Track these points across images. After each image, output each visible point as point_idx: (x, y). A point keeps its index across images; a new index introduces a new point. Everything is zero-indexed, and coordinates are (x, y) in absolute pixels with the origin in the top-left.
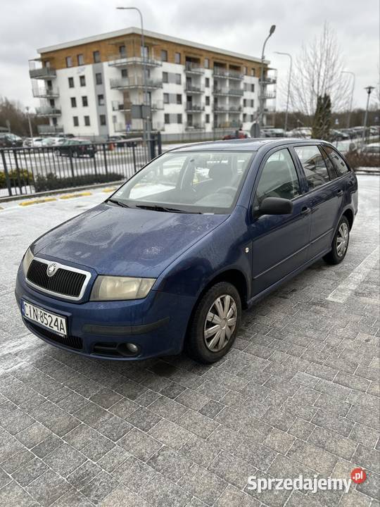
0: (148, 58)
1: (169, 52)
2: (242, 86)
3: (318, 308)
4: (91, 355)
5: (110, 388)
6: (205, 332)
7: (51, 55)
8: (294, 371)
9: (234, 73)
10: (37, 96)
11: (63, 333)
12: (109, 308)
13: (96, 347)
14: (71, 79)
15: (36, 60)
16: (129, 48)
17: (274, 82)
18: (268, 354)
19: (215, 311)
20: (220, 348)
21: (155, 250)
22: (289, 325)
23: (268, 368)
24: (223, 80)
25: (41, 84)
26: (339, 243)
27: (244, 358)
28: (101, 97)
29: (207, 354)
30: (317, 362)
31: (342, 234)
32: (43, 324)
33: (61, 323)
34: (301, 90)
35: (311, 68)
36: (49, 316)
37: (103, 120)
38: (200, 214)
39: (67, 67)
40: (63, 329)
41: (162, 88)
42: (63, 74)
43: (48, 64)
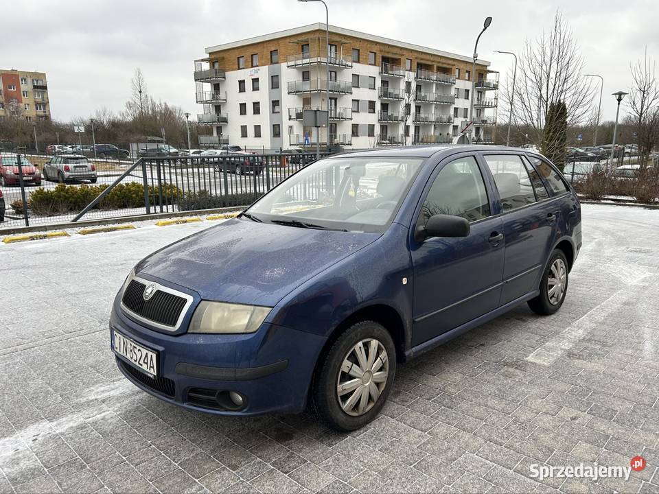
0: (336, 58)
1: (361, 51)
2: (453, 92)
3: (511, 370)
4: (185, 405)
5: (208, 452)
6: (339, 387)
7: (221, 55)
8: (460, 452)
9: (442, 76)
10: (201, 102)
11: (152, 372)
12: (209, 342)
13: (191, 394)
14: (242, 83)
15: (203, 60)
16: (313, 47)
17: (496, 87)
18: (429, 425)
19: (354, 359)
20: (361, 412)
21: (278, 272)
22: (465, 390)
23: (425, 444)
24: (429, 85)
25: (207, 87)
26: (552, 286)
27: (395, 428)
28: (275, 103)
29: (341, 417)
30: (496, 442)
31: (556, 274)
32: (133, 361)
33: (151, 359)
34: (525, 96)
35: (538, 69)
36: (139, 350)
37: (276, 131)
38: (346, 231)
39: (239, 69)
40: (153, 367)
41: (351, 93)
42: (233, 77)
43: (217, 66)
